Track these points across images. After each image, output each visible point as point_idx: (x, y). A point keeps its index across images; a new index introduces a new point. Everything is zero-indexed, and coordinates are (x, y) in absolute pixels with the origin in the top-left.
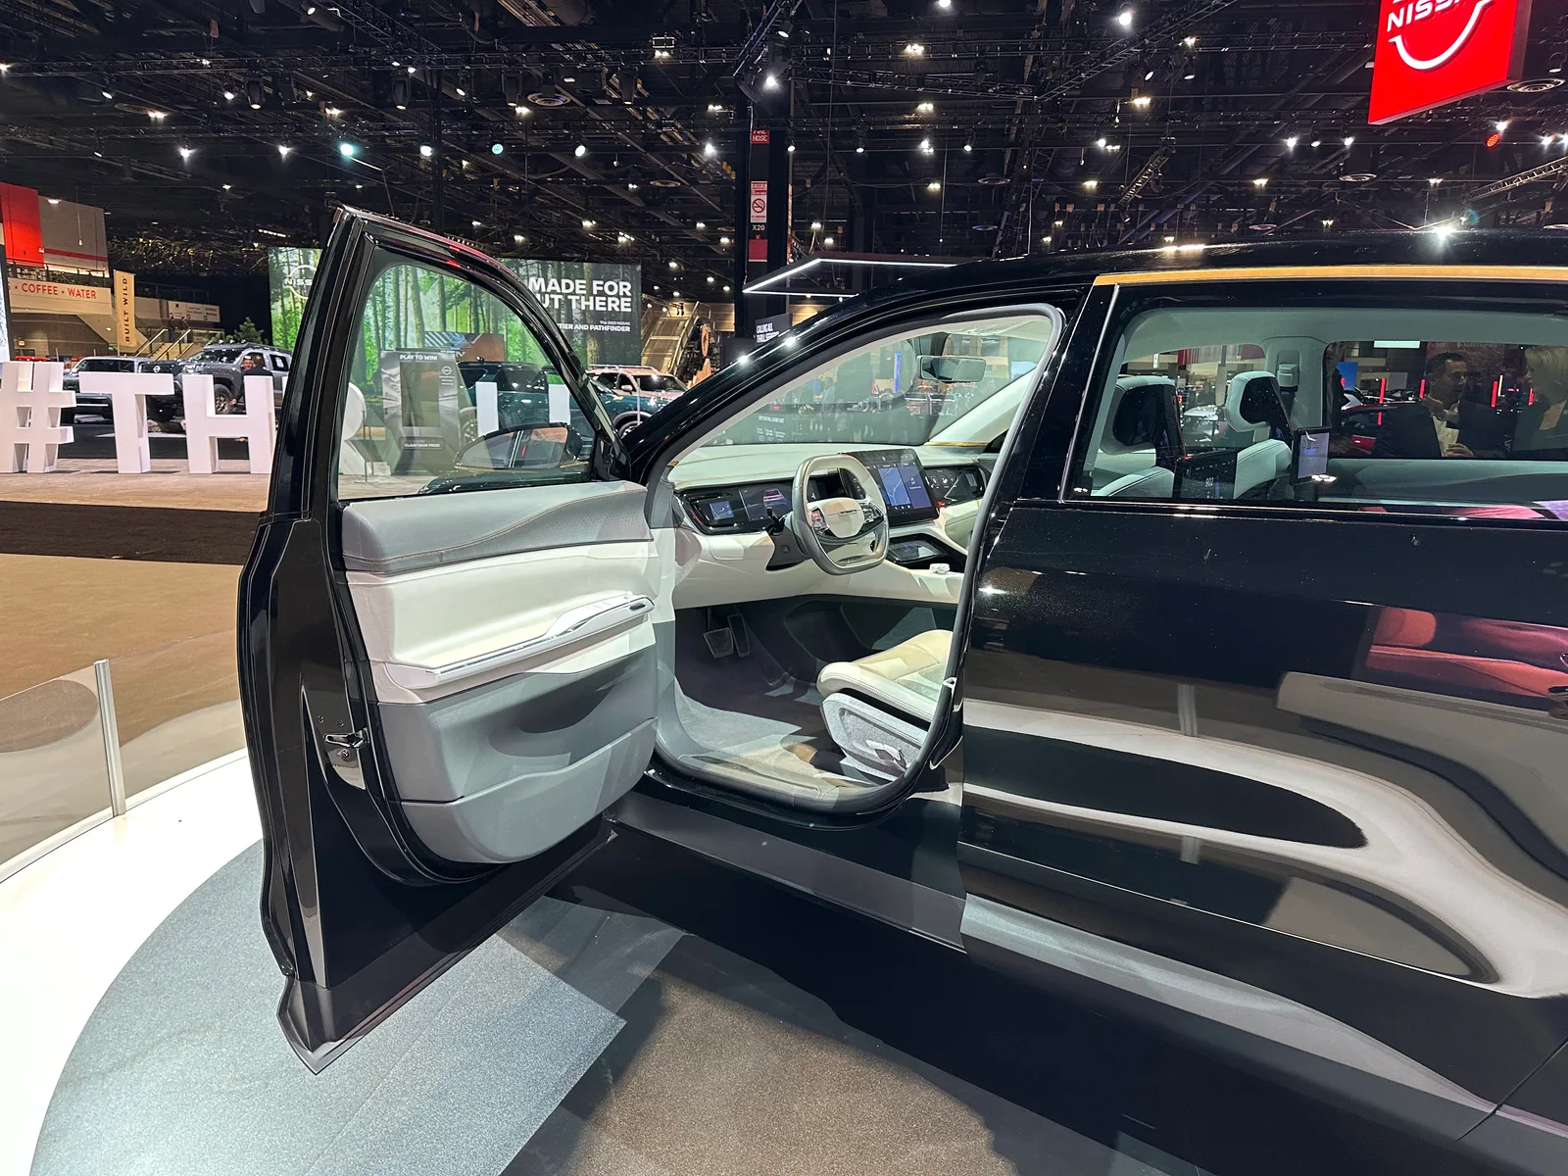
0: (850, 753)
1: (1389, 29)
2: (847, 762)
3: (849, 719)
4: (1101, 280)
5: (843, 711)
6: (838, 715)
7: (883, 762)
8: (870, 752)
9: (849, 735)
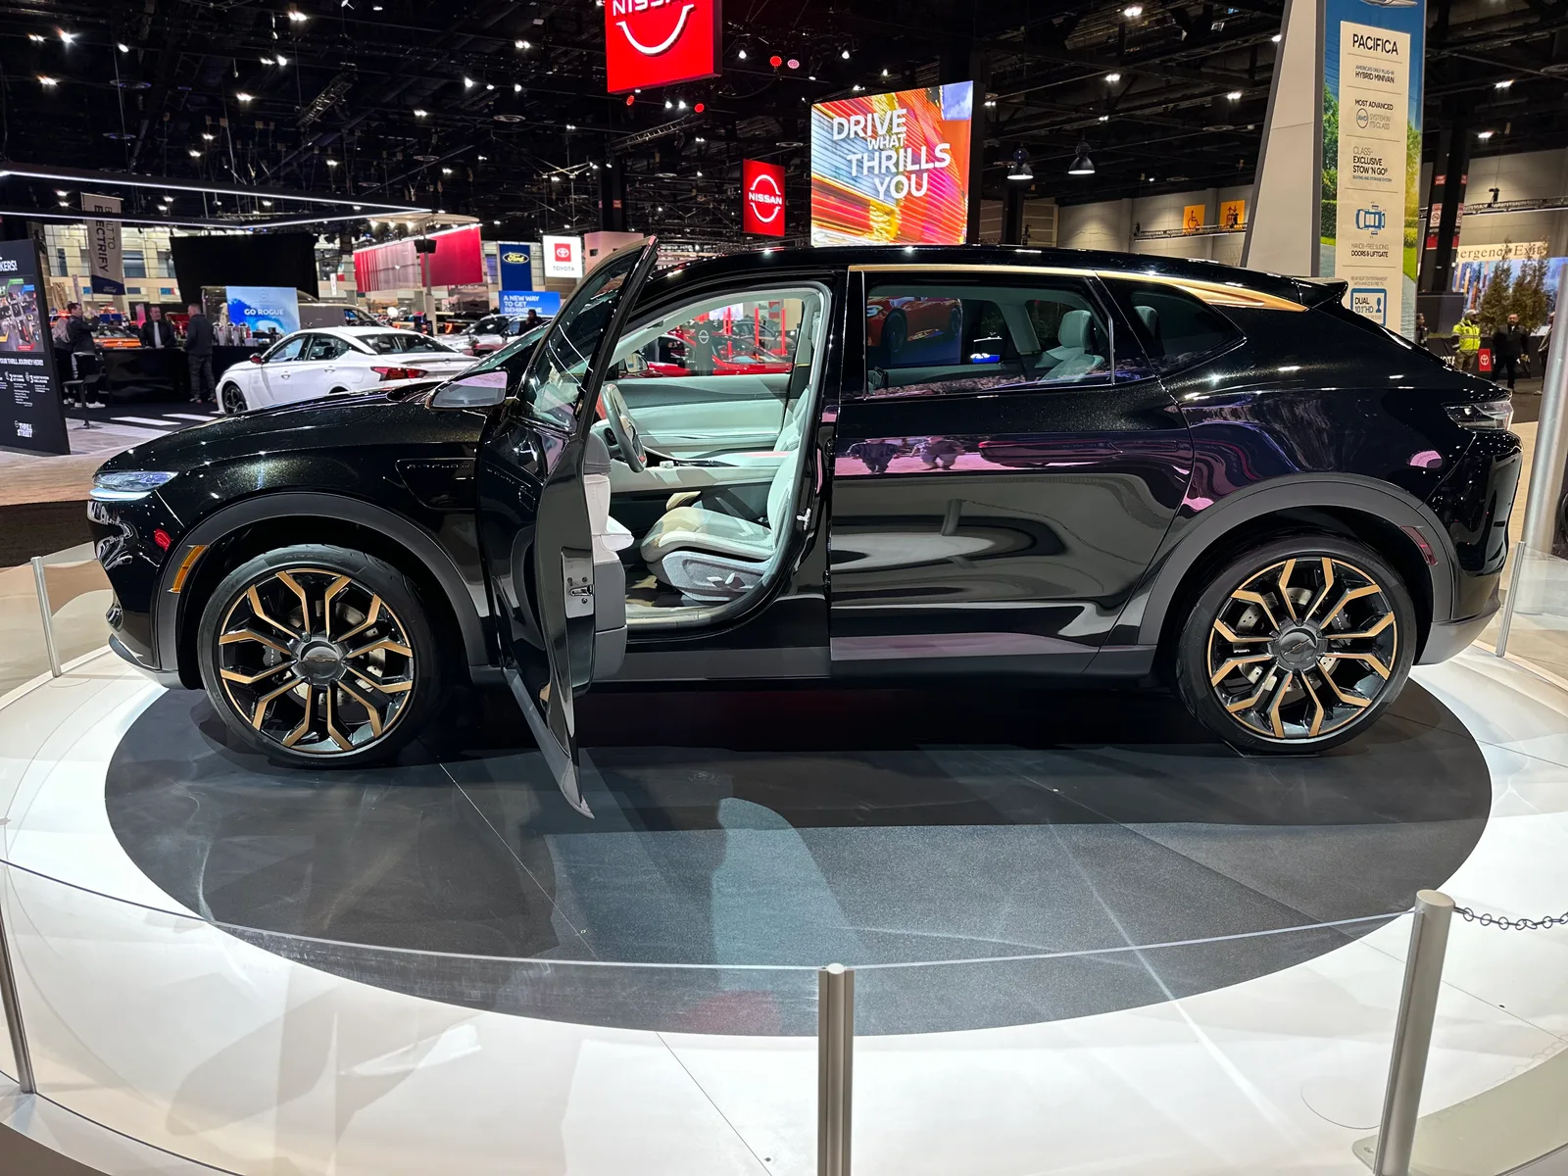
0: (687, 590)
1: (615, 14)
2: (689, 596)
3: (690, 567)
4: (852, 268)
5: (686, 562)
6: (681, 566)
7: (720, 589)
8: (709, 585)
9: (692, 577)
